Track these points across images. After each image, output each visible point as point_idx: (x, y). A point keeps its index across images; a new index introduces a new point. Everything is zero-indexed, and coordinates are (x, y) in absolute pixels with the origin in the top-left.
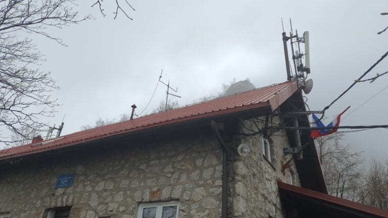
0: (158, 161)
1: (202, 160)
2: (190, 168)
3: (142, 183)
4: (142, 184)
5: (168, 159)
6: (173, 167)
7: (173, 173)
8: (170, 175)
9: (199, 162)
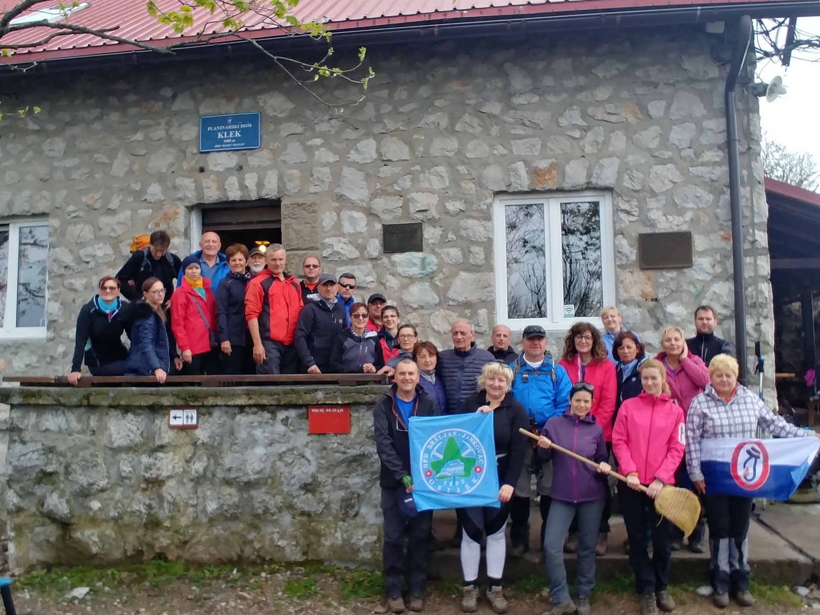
0: (536, 99)
1: (663, 103)
2: (631, 119)
3: (499, 147)
4: (500, 150)
5: (565, 96)
6: (584, 115)
7: (585, 130)
8: (577, 134)
9: (656, 108)
